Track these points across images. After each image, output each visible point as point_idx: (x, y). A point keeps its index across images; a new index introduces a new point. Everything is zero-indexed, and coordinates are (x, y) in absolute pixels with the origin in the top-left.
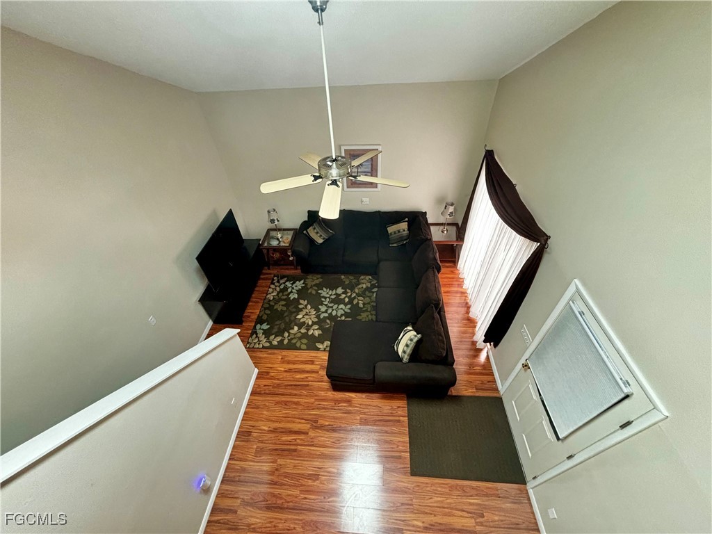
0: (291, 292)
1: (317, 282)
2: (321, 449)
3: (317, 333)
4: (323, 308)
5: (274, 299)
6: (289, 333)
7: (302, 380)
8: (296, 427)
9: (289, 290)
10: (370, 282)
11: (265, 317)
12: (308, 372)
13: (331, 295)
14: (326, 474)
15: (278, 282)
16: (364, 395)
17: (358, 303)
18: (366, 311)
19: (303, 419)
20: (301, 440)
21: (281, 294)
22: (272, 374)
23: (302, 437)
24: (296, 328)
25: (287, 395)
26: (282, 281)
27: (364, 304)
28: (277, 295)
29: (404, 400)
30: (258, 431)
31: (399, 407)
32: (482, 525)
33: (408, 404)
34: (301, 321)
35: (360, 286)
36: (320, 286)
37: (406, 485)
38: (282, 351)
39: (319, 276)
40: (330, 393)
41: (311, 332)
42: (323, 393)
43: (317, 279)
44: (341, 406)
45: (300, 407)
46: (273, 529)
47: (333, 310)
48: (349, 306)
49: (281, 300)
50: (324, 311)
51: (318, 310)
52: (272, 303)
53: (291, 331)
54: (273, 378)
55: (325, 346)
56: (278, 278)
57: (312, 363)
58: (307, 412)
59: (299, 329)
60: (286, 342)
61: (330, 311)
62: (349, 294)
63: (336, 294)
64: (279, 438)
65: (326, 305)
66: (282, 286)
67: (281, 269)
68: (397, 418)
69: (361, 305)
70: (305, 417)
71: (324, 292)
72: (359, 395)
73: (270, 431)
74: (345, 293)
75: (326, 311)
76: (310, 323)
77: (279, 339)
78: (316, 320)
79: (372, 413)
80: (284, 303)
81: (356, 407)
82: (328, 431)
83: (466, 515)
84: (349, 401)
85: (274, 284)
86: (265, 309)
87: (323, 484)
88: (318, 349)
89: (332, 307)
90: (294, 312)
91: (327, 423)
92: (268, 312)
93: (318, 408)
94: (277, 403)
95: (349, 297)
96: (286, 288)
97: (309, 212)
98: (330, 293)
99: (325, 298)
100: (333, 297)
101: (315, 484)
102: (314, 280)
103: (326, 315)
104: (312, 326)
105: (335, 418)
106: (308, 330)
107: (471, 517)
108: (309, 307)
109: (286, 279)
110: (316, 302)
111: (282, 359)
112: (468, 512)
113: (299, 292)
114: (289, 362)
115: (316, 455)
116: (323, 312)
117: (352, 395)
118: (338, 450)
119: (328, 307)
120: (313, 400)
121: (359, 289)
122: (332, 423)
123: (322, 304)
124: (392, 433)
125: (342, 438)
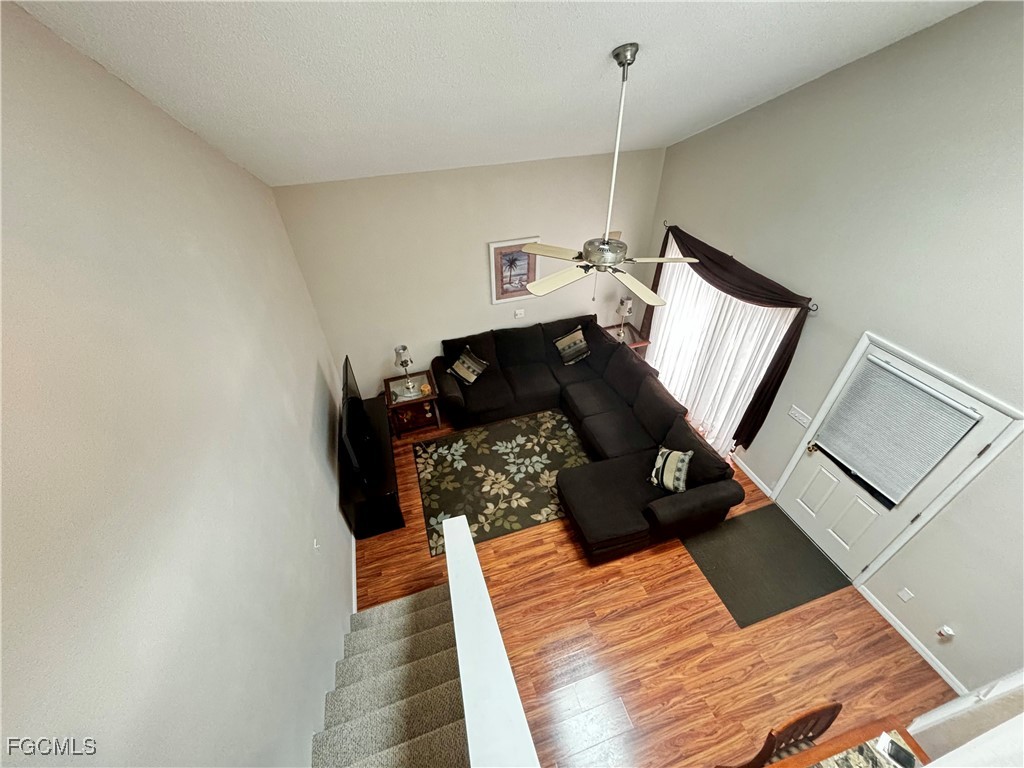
0: (454, 460)
1: (483, 436)
2: (622, 645)
3: (524, 502)
4: (513, 469)
5: (433, 477)
6: (485, 515)
7: (540, 570)
8: (570, 633)
9: (449, 458)
10: (554, 419)
11: (435, 505)
12: (543, 556)
13: (512, 448)
14: (645, 674)
15: (425, 452)
16: (631, 558)
17: (554, 449)
18: (571, 455)
19: (573, 619)
20: (589, 646)
21: (440, 468)
22: (495, 578)
23: (587, 642)
24: (491, 506)
25: (532, 597)
26: (431, 449)
27: (562, 447)
28: (435, 469)
29: (678, 546)
31: (679, 556)
32: (842, 647)
33: (687, 548)
34: (492, 493)
35: (544, 427)
36: (490, 441)
37: (742, 642)
38: (489, 542)
39: (481, 429)
40: (588, 572)
41: (514, 504)
42: (579, 576)
43: (481, 433)
44: (613, 582)
45: (560, 606)
47: (527, 467)
48: (545, 456)
49: (443, 476)
50: (515, 471)
51: (506, 473)
52: (435, 483)
53: (486, 512)
55: (545, 515)
56: (421, 446)
57: (541, 542)
58: (573, 608)
59: (496, 505)
60: (487, 528)
61: (523, 469)
62: (536, 441)
63: (518, 445)
64: (558, 657)
65: (514, 463)
66: (435, 456)
67: (418, 434)
68: (685, 570)
69: (560, 450)
70: (575, 615)
71: (501, 447)
72: (625, 560)
74: (529, 440)
75: (519, 471)
76: (507, 493)
78: (511, 486)
79: (654, 576)
80: (452, 477)
81: (631, 576)
82: (614, 620)
83: (819, 644)
84: (618, 573)
85: (420, 456)
86: (429, 494)
87: (651, 688)
88: (538, 523)
89: (523, 463)
90: (475, 485)
91: (609, 611)
92: (435, 497)
93: (584, 598)
94: (526, 613)
95: (538, 444)
96: (442, 459)
97: (444, 342)
98: (510, 446)
99: (507, 454)
100: (517, 450)
101: (642, 693)
102: (477, 435)
103: (522, 476)
104: (510, 496)
105: (615, 600)
106: (509, 502)
107: (827, 644)
108: (491, 472)
109: (434, 445)
110: (498, 463)
111: (495, 552)
112: (821, 640)
113: (464, 456)
114: (508, 554)
116: (516, 473)
117: (618, 563)
118: (643, 637)
119: (518, 464)
120: (572, 590)
121: (544, 430)
122: (614, 608)
123: (508, 464)
124: (691, 589)
125: (639, 620)
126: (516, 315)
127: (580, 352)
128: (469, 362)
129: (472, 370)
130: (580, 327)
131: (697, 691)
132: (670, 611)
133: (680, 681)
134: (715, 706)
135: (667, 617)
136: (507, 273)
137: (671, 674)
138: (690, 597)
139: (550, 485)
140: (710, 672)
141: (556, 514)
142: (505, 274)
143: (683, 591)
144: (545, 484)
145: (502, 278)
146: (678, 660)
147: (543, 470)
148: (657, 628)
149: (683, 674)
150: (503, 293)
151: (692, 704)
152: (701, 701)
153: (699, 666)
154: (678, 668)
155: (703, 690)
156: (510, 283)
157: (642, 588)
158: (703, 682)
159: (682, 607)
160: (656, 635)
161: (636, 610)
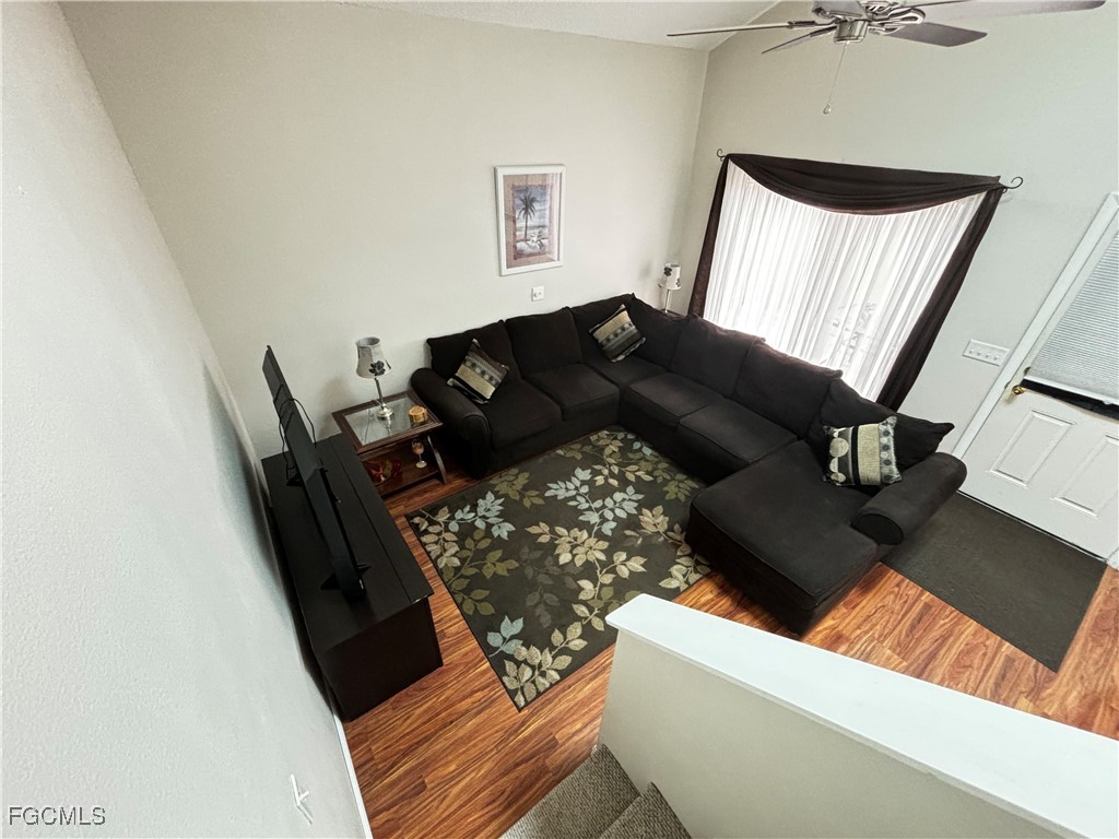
0: (489, 526)
1: (523, 479)
3: (637, 564)
4: (594, 518)
5: (463, 560)
6: (584, 603)
9: (480, 524)
10: (615, 438)
11: (487, 609)
13: (576, 488)
15: (432, 523)
17: (638, 477)
18: (665, 482)
21: (469, 543)
24: (586, 584)
26: (443, 516)
27: (648, 473)
28: (462, 547)
31: (898, 585)
34: (579, 562)
35: (608, 451)
36: (539, 485)
39: (514, 471)
41: (624, 571)
43: (517, 476)
47: (612, 511)
48: (630, 489)
49: (480, 556)
50: (598, 520)
51: (587, 526)
52: (472, 571)
53: (582, 596)
55: (681, 577)
56: (423, 516)
59: (594, 581)
60: (599, 625)
61: (609, 515)
62: (606, 472)
63: (583, 483)
65: (590, 509)
66: (454, 526)
67: (410, 497)
68: (921, 604)
69: (648, 478)
71: (559, 490)
72: (834, 615)
74: (596, 473)
75: (604, 520)
76: (602, 557)
77: (575, 630)
78: (604, 545)
79: (891, 626)
80: (498, 554)
81: (861, 636)
84: (840, 637)
85: (426, 532)
86: (467, 591)
88: (678, 591)
89: (604, 507)
90: (543, 557)
92: (480, 594)
95: (612, 475)
96: (467, 530)
97: (430, 342)
98: (571, 486)
99: (573, 498)
100: (585, 489)
102: (513, 481)
103: (613, 525)
104: (610, 560)
106: (613, 571)
108: (561, 530)
109: (445, 509)
110: (566, 515)
113: (505, 516)
116: (601, 523)
117: (828, 622)
119: (597, 510)
121: (610, 456)
123: (581, 512)
124: (950, 632)
126: (533, 295)
127: (632, 340)
128: (482, 365)
129: (487, 377)
130: (623, 306)
132: (953, 677)
136: (521, 224)
138: (959, 644)
139: (661, 529)
141: (696, 572)
142: (518, 225)
143: (945, 637)
144: (655, 530)
145: (515, 230)
147: (638, 509)
150: (517, 257)
156: (526, 240)
157: (889, 652)
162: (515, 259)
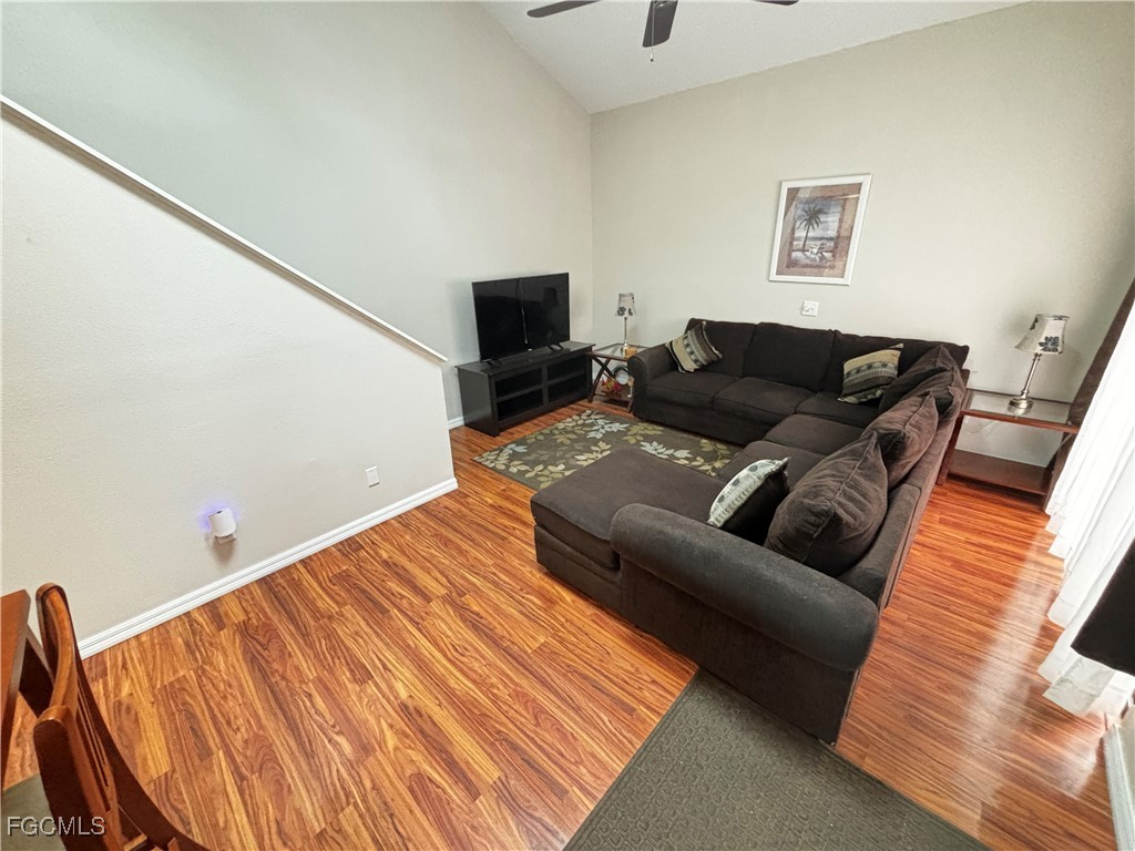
1: (651, 432)
2: (424, 641)
5: (564, 428)
6: (545, 468)
8: (424, 580)
9: (596, 428)
11: (531, 441)
13: (658, 453)
14: (383, 686)
15: (589, 415)
16: (590, 611)
19: (446, 577)
20: (411, 604)
21: (578, 428)
22: (470, 500)
23: (416, 601)
24: (562, 467)
25: (461, 533)
26: (596, 417)
28: (574, 427)
29: (684, 679)
30: (371, 552)
31: (654, 682)
33: (687, 693)
36: (649, 438)
38: (513, 482)
39: (659, 428)
40: (529, 569)
42: (516, 562)
43: (653, 430)
44: (528, 600)
45: (462, 560)
46: (217, 698)
49: (571, 433)
52: (556, 432)
53: (550, 468)
54: (467, 506)
56: (593, 412)
58: (463, 571)
60: (529, 475)
62: (697, 463)
63: (670, 455)
64: (385, 578)
66: (590, 421)
67: (607, 406)
68: (634, 704)
70: (453, 577)
71: (651, 447)
72: (581, 604)
73: (385, 563)
77: (524, 468)
79: (578, 651)
80: (574, 437)
81: (556, 619)
82: (464, 620)
84: (550, 601)
85: (580, 416)
86: (541, 434)
87: (360, 699)
90: (578, 451)
91: (476, 608)
92: (541, 437)
93: (485, 578)
94: (437, 535)
96: (590, 425)
97: (693, 320)
98: (662, 450)
100: (662, 456)
101: (349, 686)
102: (646, 429)
105: (497, 609)
109: (603, 416)
111: (504, 490)
113: (609, 433)
115: (404, 641)
117: (568, 596)
118: (448, 665)
120: (490, 562)
122: (483, 613)
124: (588, 720)
125: (476, 649)
128: (691, 339)
129: (688, 350)
131: (368, 784)
132: (519, 695)
133: (382, 743)
134: (339, 831)
135: (503, 693)
136: (800, 233)
137: (391, 726)
138: (570, 724)
140: (414, 804)
142: (797, 235)
143: (577, 709)
146: (422, 732)
148: (474, 682)
149: (396, 749)
150: (789, 265)
151: (340, 778)
152: (348, 795)
153: (420, 777)
154: (407, 736)
155: (371, 795)
156: (803, 251)
158: (388, 792)
159: (538, 713)
160: (459, 683)
161: (495, 642)
162: (788, 267)
